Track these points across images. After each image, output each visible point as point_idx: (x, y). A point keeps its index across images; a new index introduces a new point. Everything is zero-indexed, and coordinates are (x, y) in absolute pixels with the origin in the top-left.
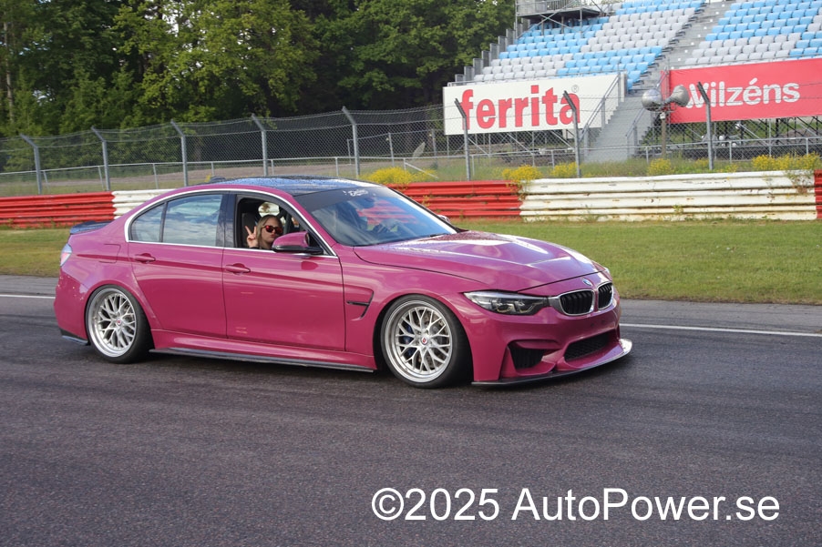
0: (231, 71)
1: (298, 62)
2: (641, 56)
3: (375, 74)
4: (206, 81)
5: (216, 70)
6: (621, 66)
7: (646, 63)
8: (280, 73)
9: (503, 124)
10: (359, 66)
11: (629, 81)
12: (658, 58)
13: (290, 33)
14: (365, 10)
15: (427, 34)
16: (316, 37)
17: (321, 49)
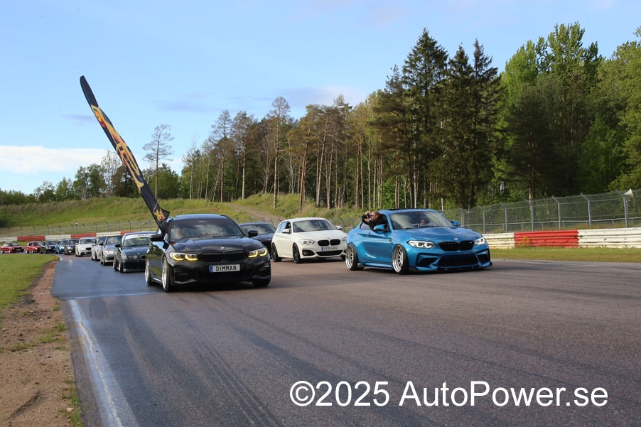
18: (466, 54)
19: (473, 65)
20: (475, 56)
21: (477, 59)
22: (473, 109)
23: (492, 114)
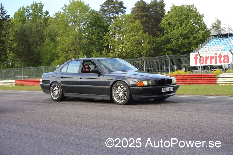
0: (132, 51)
1: (149, 48)
3: (169, 52)
4: (125, 53)
5: (128, 51)
8: (145, 51)
9: (206, 63)
10: (165, 50)
13: (148, 41)
14: (167, 35)
15: (184, 41)
16: (154, 42)
17: (155, 45)
21: (1, 11)
23: (7, 34)
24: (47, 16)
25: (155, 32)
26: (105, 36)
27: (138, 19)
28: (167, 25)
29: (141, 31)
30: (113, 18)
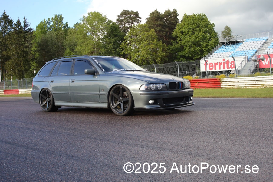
0: (147, 58)
1: (164, 56)
2: (251, 52)
3: (183, 59)
4: (141, 61)
5: (144, 58)
6: (246, 54)
7: (253, 54)
8: (159, 59)
9: (215, 69)
10: (179, 57)
11: (248, 58)
12: (256, 52)
13: (162, 49)
14: (180, 43)
15: (196, 49)
16: (168, 50)
17: (169, 53)
18: (20, 21)
19: (23, 26)
20: (24, 23)
21: (25, 24)
22: (23, 43)
23: (30, 45)
24: (67, 27)
25: (169, 40)
26: (121, 45)
27: (152, 28)
28: (180, 33)
29: (155, 40)
30: (129, 28)
